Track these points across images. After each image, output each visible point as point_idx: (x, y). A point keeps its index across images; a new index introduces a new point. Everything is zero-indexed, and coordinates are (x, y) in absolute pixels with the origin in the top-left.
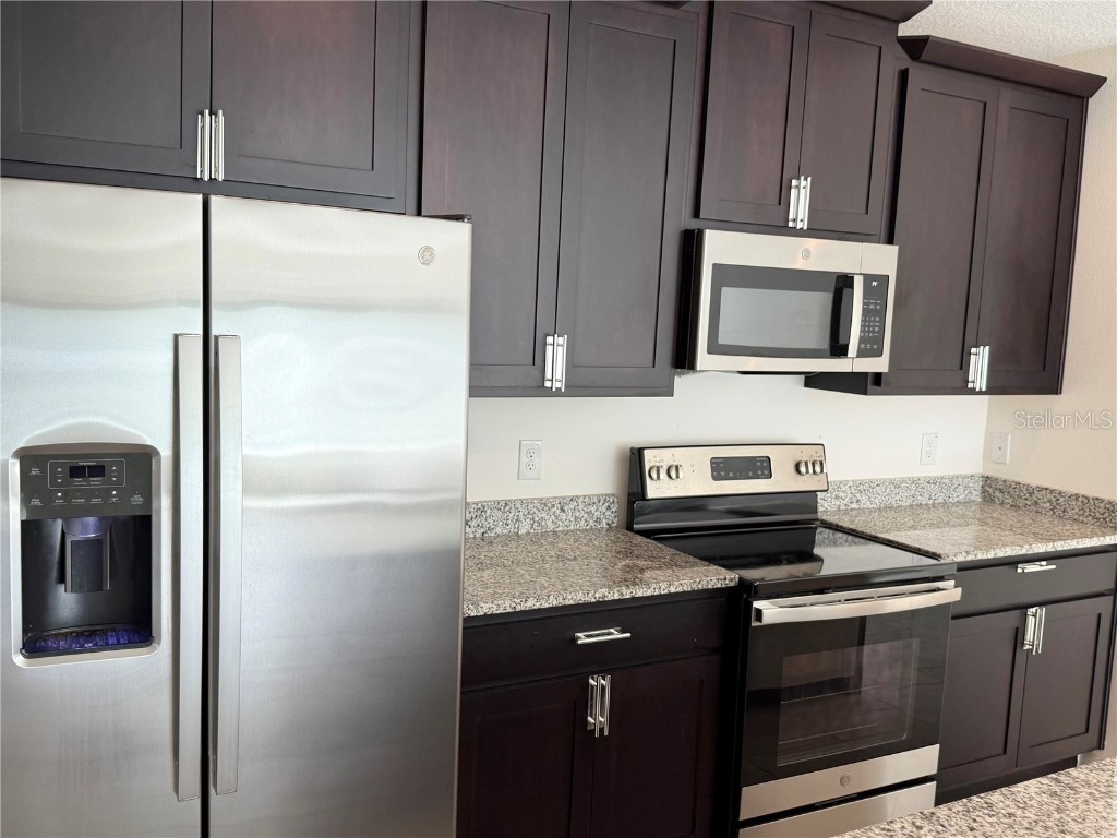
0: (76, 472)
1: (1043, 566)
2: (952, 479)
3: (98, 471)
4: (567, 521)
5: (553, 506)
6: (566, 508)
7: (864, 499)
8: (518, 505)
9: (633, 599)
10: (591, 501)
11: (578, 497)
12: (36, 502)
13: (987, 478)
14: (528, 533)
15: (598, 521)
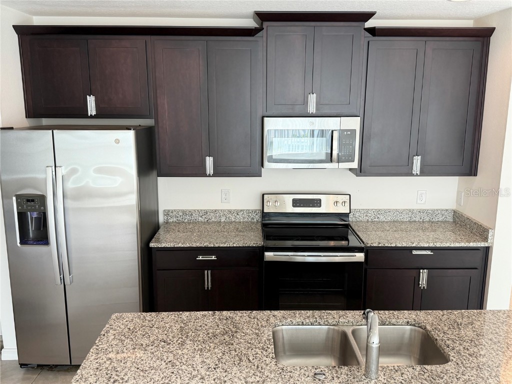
0: (28, 201)
1: (429, 253)
2: (433, 211)
3: (33, 201)
4: (240, 218)
5: (234, 213)
6: (239, 214)
7: (382, 217)
8: (220, 212)
9: (219, 247)
10: (248, 211)
11: (244, 210)
12: (20, 208)
13: (455, 212)
14: (224, 221)
15: (253, 219)
